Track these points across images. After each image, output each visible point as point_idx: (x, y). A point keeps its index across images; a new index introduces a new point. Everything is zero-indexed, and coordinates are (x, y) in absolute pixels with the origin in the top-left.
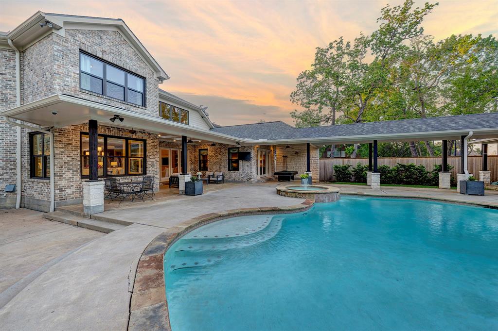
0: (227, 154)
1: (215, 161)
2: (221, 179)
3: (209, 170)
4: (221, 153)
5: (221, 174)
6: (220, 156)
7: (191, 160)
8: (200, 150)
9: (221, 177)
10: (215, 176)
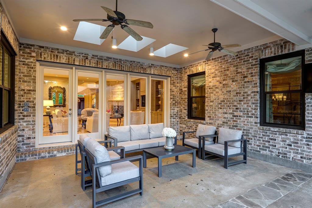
0: (257, 79)
1: (222, 97)
2: (238, 151)
3: (207, 119)
4: (239, 77)
5: (238, 135)
6: (234, 86)
7: (173, 98)
8: (190, 77)
9: (238, 144)
10: (222, 139)
